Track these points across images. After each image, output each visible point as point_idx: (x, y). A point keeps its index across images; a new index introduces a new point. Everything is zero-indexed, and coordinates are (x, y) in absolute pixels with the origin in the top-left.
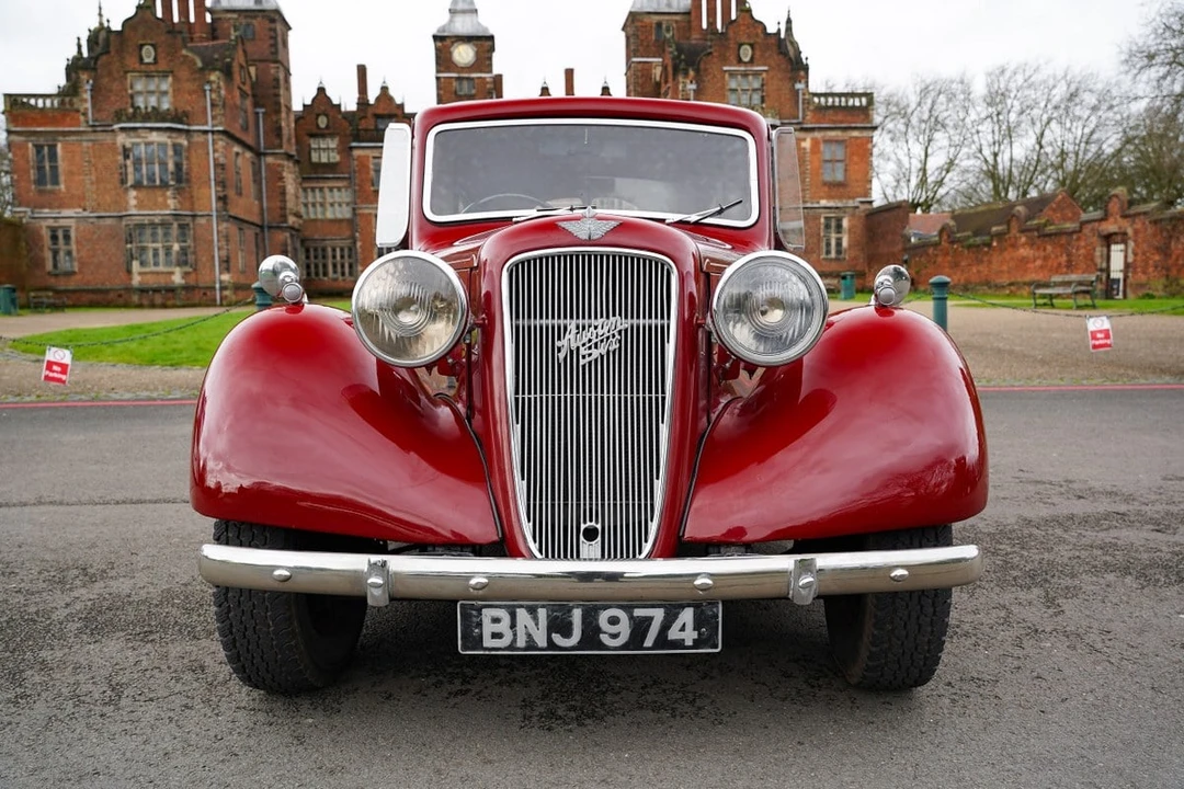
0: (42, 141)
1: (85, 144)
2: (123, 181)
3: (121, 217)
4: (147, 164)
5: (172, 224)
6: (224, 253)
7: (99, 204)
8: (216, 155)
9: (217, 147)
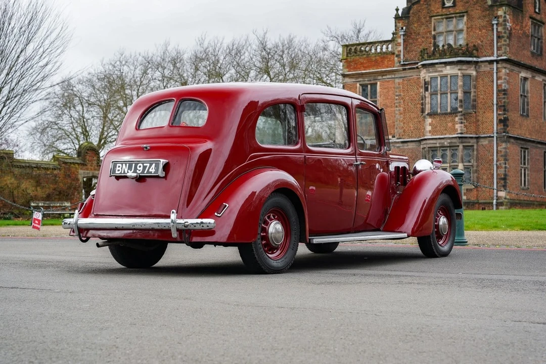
0: (366, 81)
1: (397, 81)
2: (423, 111)
3: (420, 141)
4: (441, 94)
5: (458, 146)
6: (502, 171)
7: (404, 131)
8: (499, 82)
9: (500, 74)
